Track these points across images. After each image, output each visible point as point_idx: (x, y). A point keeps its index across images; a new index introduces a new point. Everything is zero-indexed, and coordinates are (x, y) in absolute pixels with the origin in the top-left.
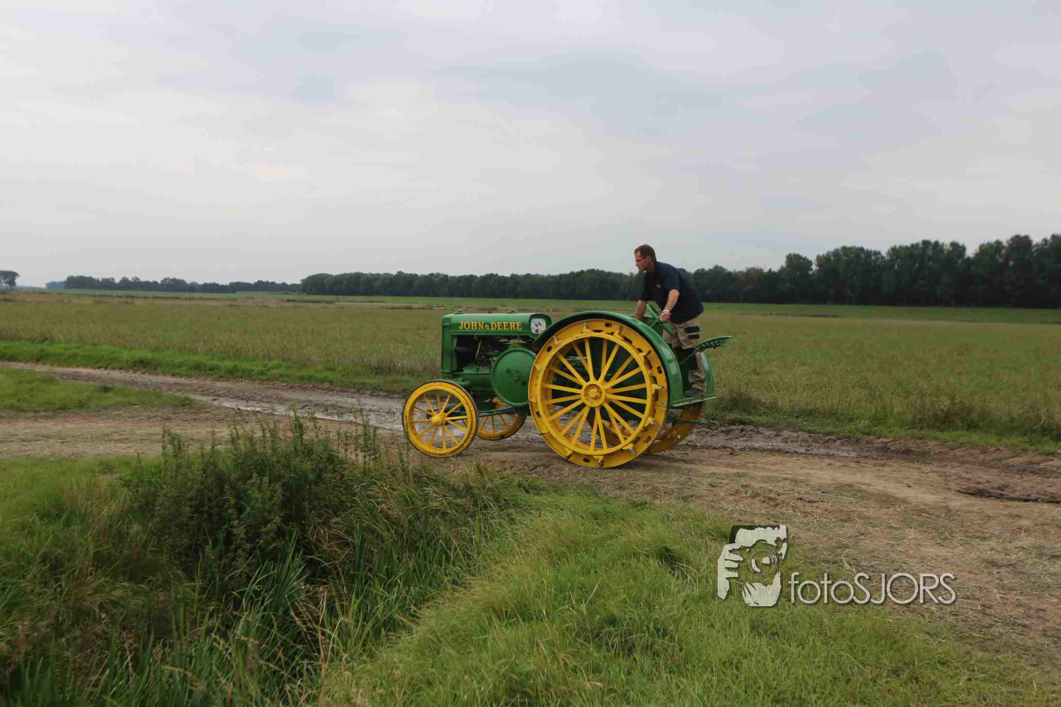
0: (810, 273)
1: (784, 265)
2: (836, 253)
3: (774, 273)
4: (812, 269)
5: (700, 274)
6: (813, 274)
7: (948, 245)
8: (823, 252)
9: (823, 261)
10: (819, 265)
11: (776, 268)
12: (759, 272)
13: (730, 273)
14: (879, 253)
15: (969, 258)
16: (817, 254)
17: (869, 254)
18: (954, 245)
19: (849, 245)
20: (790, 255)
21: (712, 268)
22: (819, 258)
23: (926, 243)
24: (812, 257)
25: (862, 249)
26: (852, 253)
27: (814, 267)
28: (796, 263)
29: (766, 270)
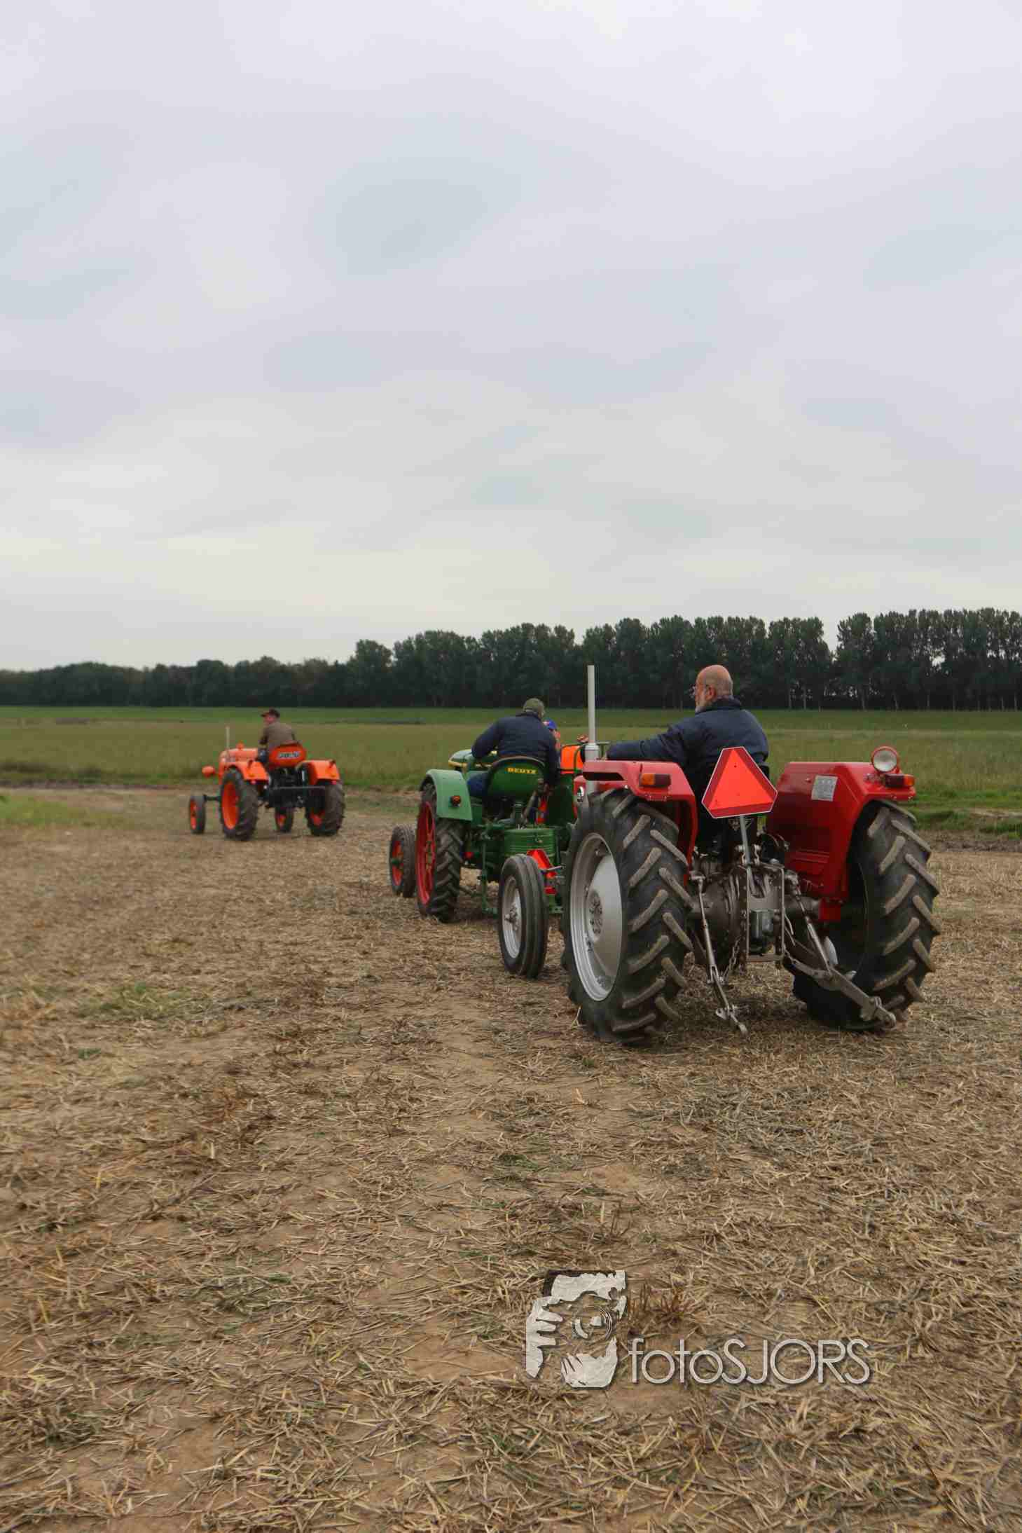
0: (388, 665)
1: (354, 654)
2: (419, 639)
3: (342, 667)
4: (390, 661)
5: (243, 668)
6: (392, 668)
7: (553, 630)
8: (402, 639)
9: (404, 649)
10: (398, 656)
11: (343, 660)
12: (322, 665)
13: (284, 666)
14: (474, 639)
15: (577, 646)
16: (395, 640)
17: (459, 640)
18: (560, 630)
19: (435, 628)
20: (361, 642)
21: (258, 659)
22: (397, 646)
23: (527, 627)
24: (390, 646)
25: (452, 635)
26: (440, 640)
27: (393, 658)
28: (369, 652)
29: (331, 662)
